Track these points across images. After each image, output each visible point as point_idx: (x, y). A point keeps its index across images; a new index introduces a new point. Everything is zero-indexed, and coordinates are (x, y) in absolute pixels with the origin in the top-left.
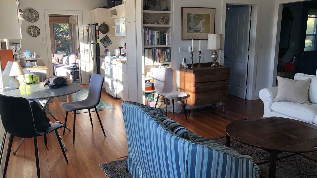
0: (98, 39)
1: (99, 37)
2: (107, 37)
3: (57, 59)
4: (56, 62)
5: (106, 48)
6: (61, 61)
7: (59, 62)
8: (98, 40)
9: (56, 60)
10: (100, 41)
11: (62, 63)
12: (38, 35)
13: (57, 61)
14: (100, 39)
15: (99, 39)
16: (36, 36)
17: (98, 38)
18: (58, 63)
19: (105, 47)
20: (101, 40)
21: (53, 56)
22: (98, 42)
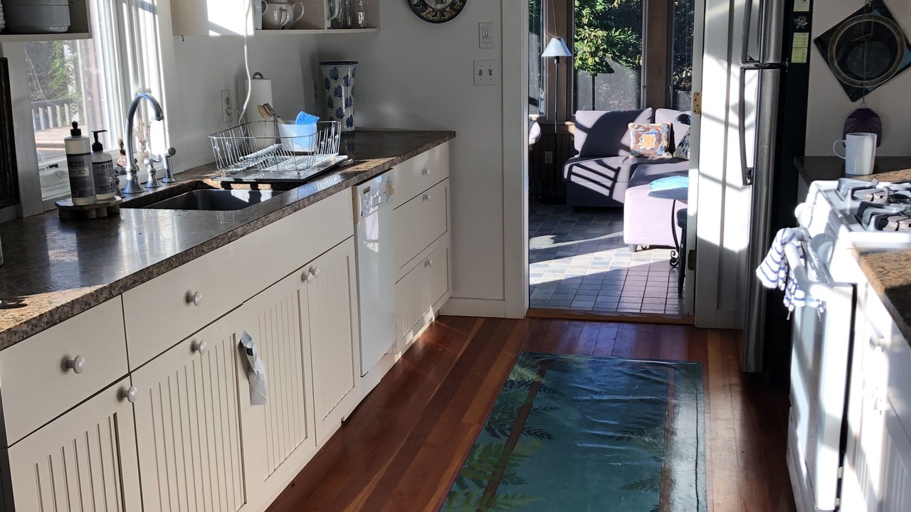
0: (801, 30)
1: (808, 15)
2: (876, 12)
3: (664, 135)
4: (658, 151)
5: (858, 104)
6: (681, 144)
7: (671, 148)
8: (799, 39)
9: (659, 140)
10: (815, 52)
11: (683, 155)
12: (458, 12)
13: (665, 143)
14: (817, 31)
15: (808, 29)
16: (447, 15)
17: (802, 23)
18: (666, 155)
19: (855, 94)
20: (822, 43)
21: (650, 115)
22: (798, 57)
